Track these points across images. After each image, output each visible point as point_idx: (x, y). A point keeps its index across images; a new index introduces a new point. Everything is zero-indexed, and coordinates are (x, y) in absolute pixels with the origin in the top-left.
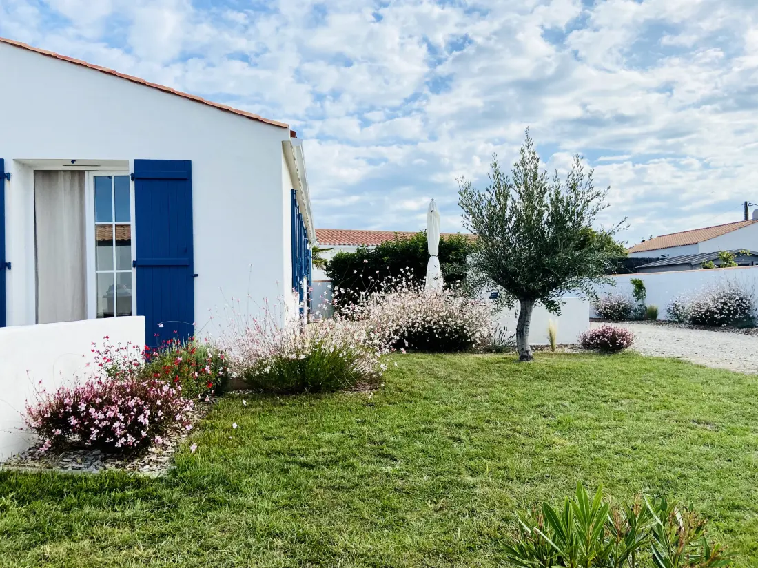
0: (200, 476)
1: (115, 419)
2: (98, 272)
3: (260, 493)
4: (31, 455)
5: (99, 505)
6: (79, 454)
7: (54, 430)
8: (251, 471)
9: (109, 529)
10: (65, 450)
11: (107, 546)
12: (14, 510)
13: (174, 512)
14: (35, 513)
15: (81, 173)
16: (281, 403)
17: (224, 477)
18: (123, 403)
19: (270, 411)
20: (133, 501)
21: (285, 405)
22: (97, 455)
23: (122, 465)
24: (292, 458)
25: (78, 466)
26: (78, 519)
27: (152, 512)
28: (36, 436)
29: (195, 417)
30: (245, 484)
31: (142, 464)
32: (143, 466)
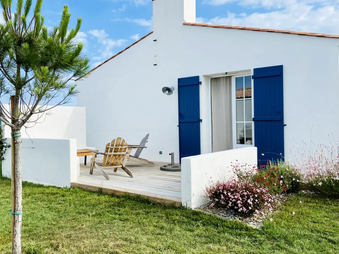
0: (274, 233)
1: (238, 199)
2: (237, 122)
3: (303, 249)
4: (208, 206)
5: (231, 234)
6: (226, 210)
7: (215, 199)
8: (300, 237)
9: (234, 245)
10: (220, 207)
11: (232, 251)
12: (201, 227)
13: (261, 246)
14: (208, 231)
15: (230, 77)
16: (329, 203)
17: (286, 236)
18: (241, 193)
19: (320, 207)
20: (244, 236)
21: (331, 205)
22: (233, 212)
23: (242, 219)
24: (325, 236)
25: (224, 215)
26: (223, 238)
27: (252, 243)
28: (209, 200)
29: (279, 203)
30: (295, 242)
31: (250, 220)
32: (250, 221)
